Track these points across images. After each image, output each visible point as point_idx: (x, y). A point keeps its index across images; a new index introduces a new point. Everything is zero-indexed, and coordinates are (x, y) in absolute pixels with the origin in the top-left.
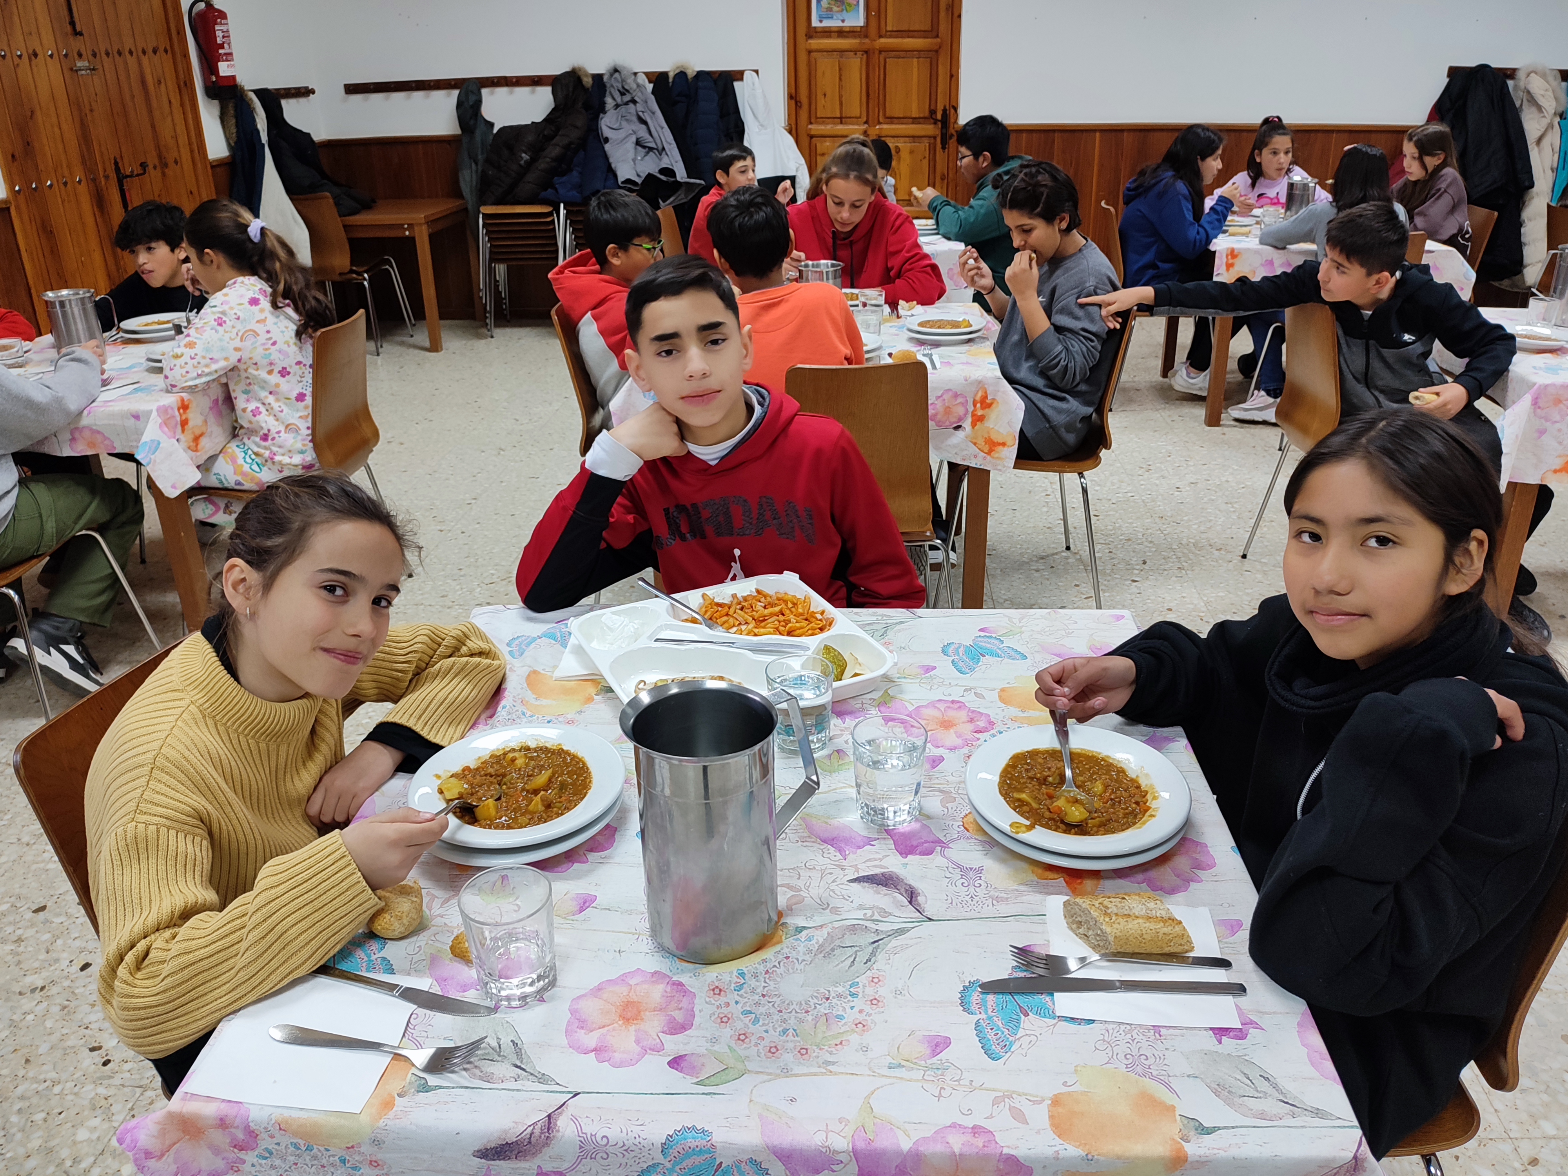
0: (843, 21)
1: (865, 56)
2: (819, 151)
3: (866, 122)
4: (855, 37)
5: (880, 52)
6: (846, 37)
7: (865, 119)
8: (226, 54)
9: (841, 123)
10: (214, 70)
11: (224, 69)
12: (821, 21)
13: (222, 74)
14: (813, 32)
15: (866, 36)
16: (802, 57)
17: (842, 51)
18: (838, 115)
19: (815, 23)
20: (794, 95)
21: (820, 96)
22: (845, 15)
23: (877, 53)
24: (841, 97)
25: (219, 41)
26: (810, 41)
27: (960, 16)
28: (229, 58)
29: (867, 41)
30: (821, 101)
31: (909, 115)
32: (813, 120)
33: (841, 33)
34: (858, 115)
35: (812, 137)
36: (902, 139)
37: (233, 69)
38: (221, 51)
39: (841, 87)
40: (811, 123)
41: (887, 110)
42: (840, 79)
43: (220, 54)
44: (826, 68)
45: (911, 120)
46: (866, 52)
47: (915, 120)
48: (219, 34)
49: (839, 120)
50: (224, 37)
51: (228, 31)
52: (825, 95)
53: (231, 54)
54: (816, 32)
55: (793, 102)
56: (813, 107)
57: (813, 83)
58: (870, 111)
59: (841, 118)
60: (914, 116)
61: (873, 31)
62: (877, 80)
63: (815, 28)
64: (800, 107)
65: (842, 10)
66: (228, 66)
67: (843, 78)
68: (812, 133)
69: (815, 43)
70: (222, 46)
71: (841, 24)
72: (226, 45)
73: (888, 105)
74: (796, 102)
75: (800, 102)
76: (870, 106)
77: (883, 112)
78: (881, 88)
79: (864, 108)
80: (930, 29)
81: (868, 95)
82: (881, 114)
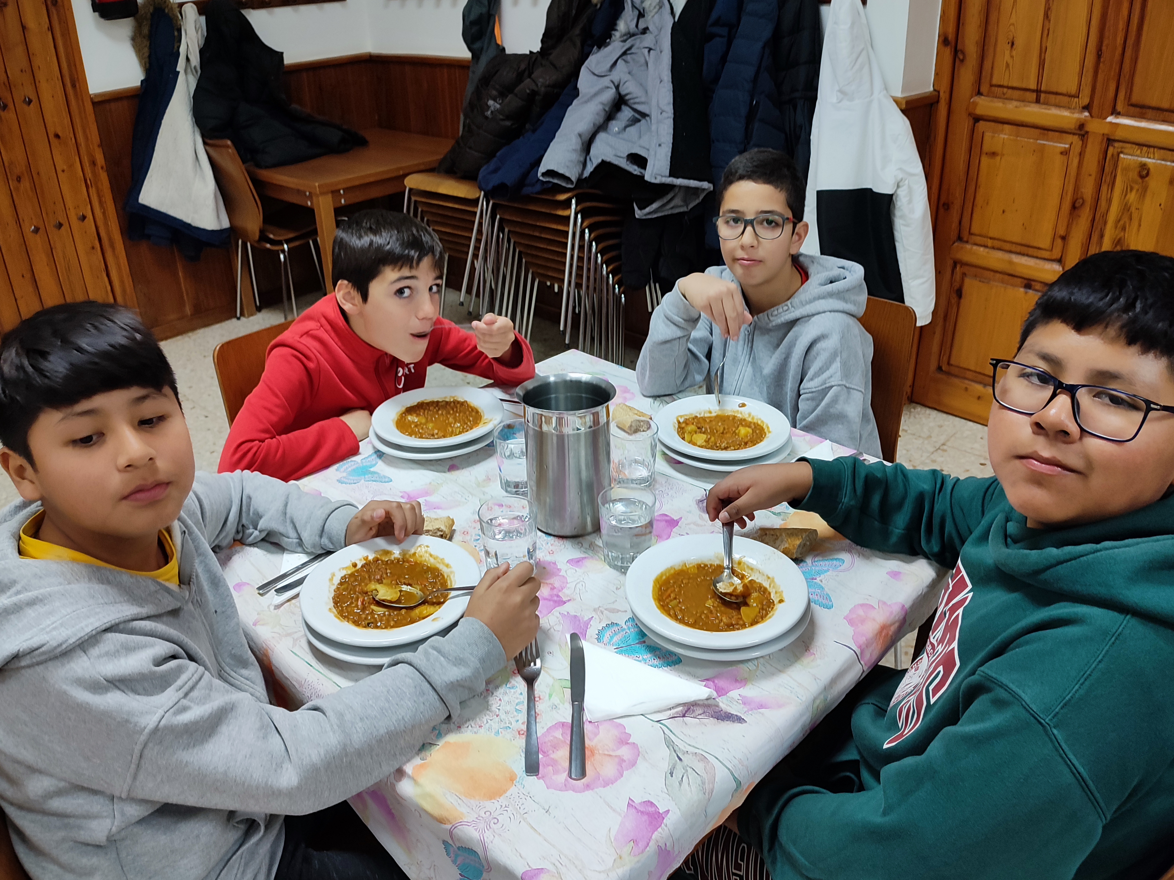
2: (986, 148)
3: (1087, 108)
7: (1086, 101)
9: (1038, 101)
18: (1033, 86)
20: (951, 37)
21: (1003, 46)
24: (1043, 51)
30: (1004, 54)
32: (984, 89)
34: (1073, 90)
35: (977, 119)
36: (1157, 153)
39: (1045, 32)
40: (979, 93)
41: (1136, 89)
42: (1047, 16)
49: (1034, 95)
52: (1013, 44)
55: (948, 52)
56: (987, 65)
57: (993, 18)
58: (1098, 90)
59: (1038, 91)
62: (1121, 25)
64: (962, 60)
67: (1052, 13)
68: (979, 111)
73: (1137, 80)
74: (956, 52)
75: (963, 53)
76: (1100, 77)
77: (1126, 93)
78: (1130, 42)
79: (1087, 79)
81: (1099, 55)
82: (1122, 95)
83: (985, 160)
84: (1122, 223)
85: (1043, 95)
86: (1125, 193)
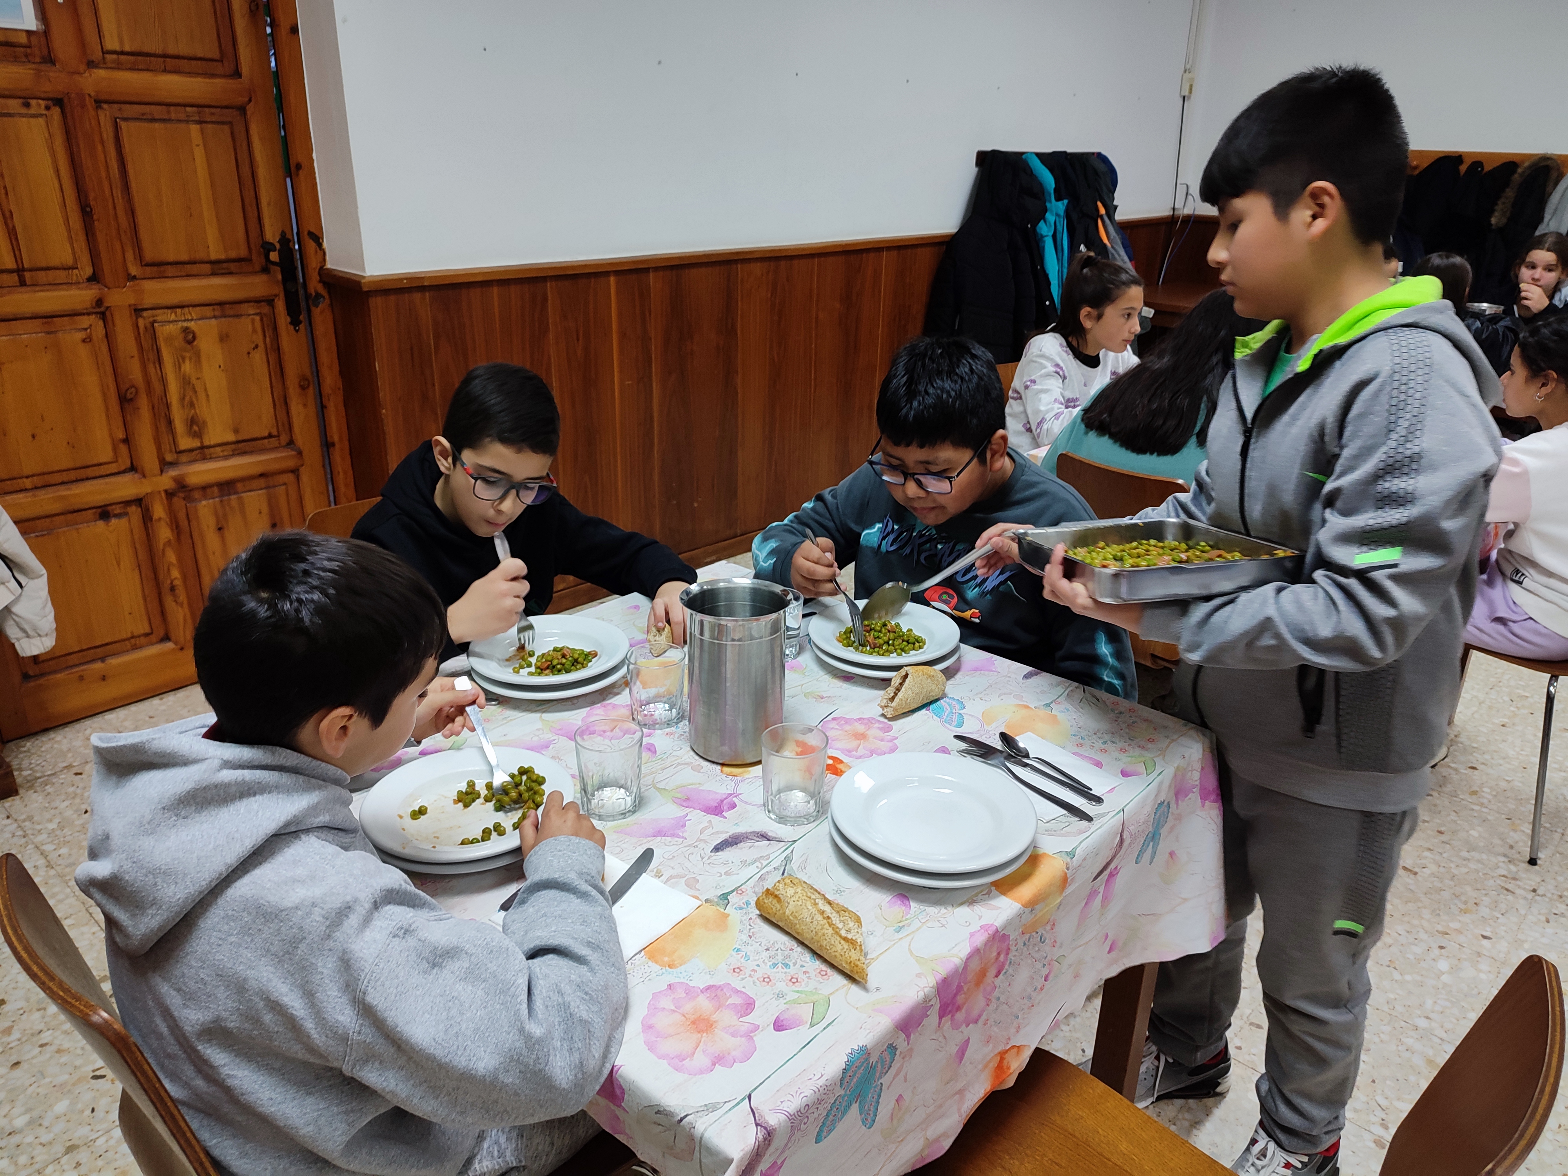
1: (56, 111)
3: (94, 278)
4: (16, 60)
5: (99, 103)
7: (89, 271)
9: (22, 284)
15: (44, 57)
18: (10, 265)
23: (90, 103)
27: (294, 30)
29: (54, 72)
31: (201, 255)
34: (70, 261)
36: (195, 313)
41: (144, 245)
45: (207, 268)
46: (58, 103)
47: (218, 268)
49: (15, 277)
58: (104, 255)
59: (20, 271)
60: (214, 256)
61: (66, 49)
62: (103, 174)
73: (143, 234)
76: (101, 238)
77: (134, 252)
79: (81, 244)
80: (216, 55)
81: (86, 212)
82: (130, 256)
84: (187, 399)
85: (27, 275)
86: (178, 366)
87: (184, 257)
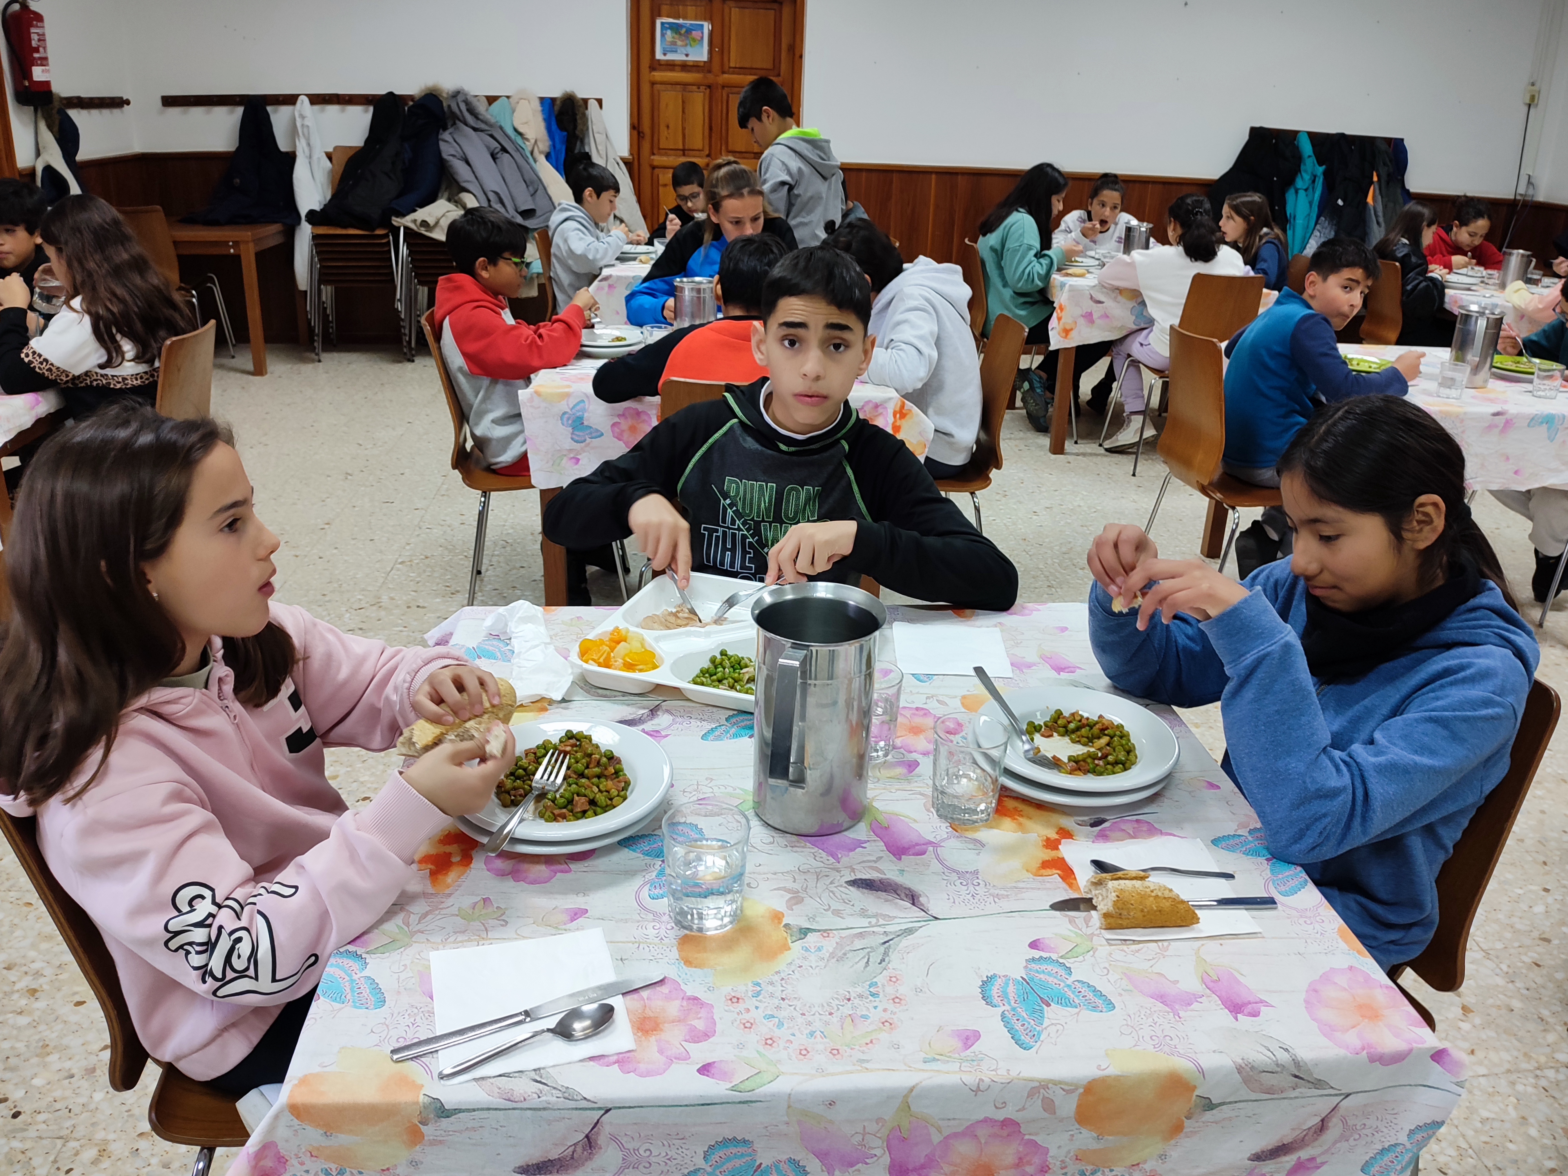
0: (687, 55)
1: (708, 90)
2: (661, 182)
3: (708, 156)
4: (698, 72)
5: (723, 87)
6: (689, 71)
7: (707, 152)
8: (41, 58)
9: (684, 155)
10: (28, 75)
11: (38, 74)
12: (665, 54)
13: (36, 78)
14: (656, 65)
15: (710, 71)
16: (646, 88)
17: (685, 85)
18: (681, 147)
19: (659, 56)
20: (636, 125)
21: (663, 128)
22: (689, 49)
23: (720, 87)
24: (684, 129)
25: (34, 44)
26: (653, 73)
27: (801, 57)
28: (44, 63)
29: (709, 75)
30: (664, 132)
32: (655, 151)
33: (684, 67)
34: (700, 147)
35: (654, 168)
37: (47, 74)
38: (36, 55)
39: (684, 120)
40: (653, 154)
42: (683, 112)
43: (35, 58)
44: (670, 102)
46: (709, 87)
48: (35, 37)
49: (681, 152)
50: (39, 40)
51: (44, 35)
52: (668, 127)
53: (46, 59)
54: (661, 65)
55: (635, 132)
56: (656, 139)
57: (656, 114)
58: (713, 147)
59: (684, 150)
61: (716, 67)
62: (719, 114)
63: (659, 60)
64: (643, 137)
65: (686, 45)
66: (43, 71)
67: (686, 111)
68: (655, 163)
69: (658, 75)
70: (37, 50)
71: (684, 58)
72: (41, 49)
73: (730, 140)
74: (639, 133)
75: (643, 133)
76: (713, 139)
77: (726, 146)
78: (724, 122)
79: (707, 141)
80: (771, 67)
81: (711, 129)
82: (723, 148)
83: (661, 189)
85: (686, 152)
87: (743, 150)
